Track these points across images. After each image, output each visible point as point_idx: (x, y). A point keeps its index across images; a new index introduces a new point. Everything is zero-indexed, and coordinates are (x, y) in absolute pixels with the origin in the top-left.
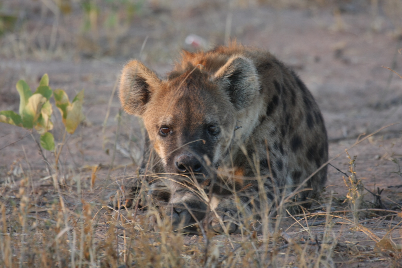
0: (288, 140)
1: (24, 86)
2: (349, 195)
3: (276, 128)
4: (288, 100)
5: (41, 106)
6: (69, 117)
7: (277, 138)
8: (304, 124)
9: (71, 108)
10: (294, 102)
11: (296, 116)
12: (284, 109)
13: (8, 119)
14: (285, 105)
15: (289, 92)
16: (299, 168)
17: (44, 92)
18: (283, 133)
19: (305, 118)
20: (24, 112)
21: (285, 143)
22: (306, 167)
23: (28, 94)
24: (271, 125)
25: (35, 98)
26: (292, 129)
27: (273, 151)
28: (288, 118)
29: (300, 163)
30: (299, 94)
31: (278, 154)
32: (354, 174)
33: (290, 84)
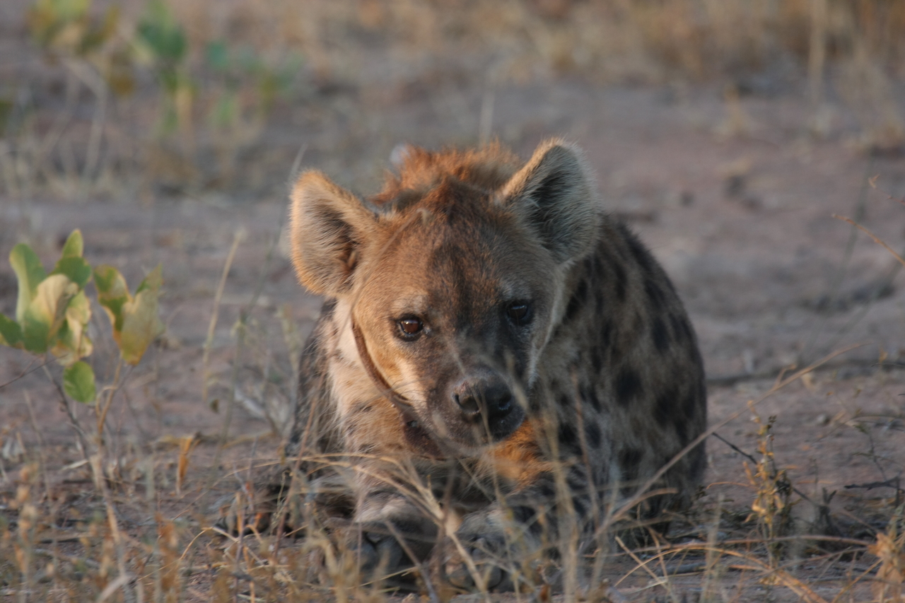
0: (608, 378)
1: (28, 257)
2: (757, 504)
3: (580, 353)
4: (609, 289)
5: (65, 302)
6: (127, 326)
7: (583, 374)
8: (645, 344)
9: (133, 306)
10: (621, 293)
11: (627, 325)
12: (600, 309)
14: (600, 301)
15: (609, 269)
16: (635, 443)
17: (72, 270)
18: (597, 365)
19: (648, 328)
20: (28, 317)
21: (603, 386)
22: (654, 440)
23: (37, 275)
24: (570, 346)
25: (52, 285)
26: (617, 353)
27: (578, 403)
28: (607, 330)
29: (638, 430)
30: (634, 274)
31: (589, 411)
32: (769, 456)
33: (615, 253)
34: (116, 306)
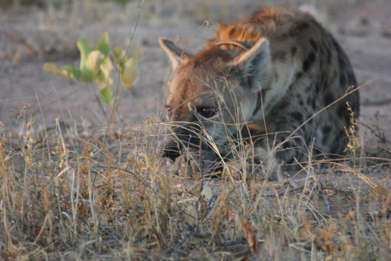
0: (321, 96)
1: (85, 43)
2: (349, 145)
3: (311, 85)
4: (325, 58)
5: (100, 62)
6: (126, 72)
7: (311, 93)
8: (337, 83)
9: (129, 64)
10: (329, 61)
11: (331, 74)
12: (321, 66)
13: (69, 74)
14: (321, 63)
15: (325, 51)
16: (329, 124)
17: (103, 49)
18: (317, 90)
19: (338, 77)
20: (85, 68)
22: (336, 123)
23: (89, 51)
24: (306, 81)
25: (94, 55)
26: (326, 85)
27: (306, 105)
28: (324, 75)
29: (331, 118)
30: (334, 54)
31: (310, 109)
32: (355, 125)
33: (327, 44)
34: (122, 64)
